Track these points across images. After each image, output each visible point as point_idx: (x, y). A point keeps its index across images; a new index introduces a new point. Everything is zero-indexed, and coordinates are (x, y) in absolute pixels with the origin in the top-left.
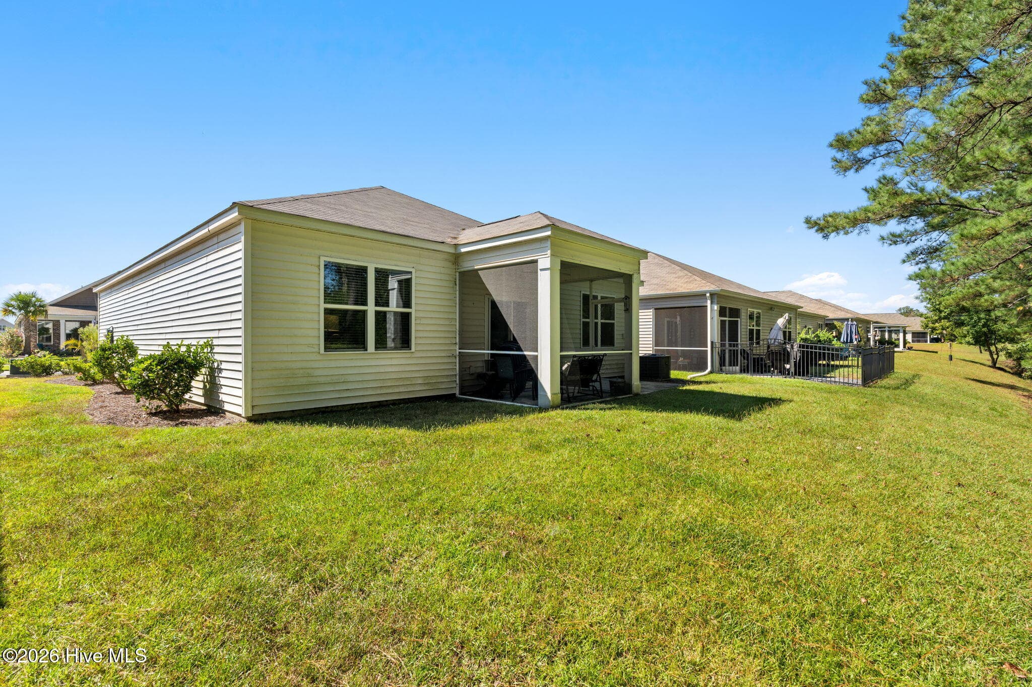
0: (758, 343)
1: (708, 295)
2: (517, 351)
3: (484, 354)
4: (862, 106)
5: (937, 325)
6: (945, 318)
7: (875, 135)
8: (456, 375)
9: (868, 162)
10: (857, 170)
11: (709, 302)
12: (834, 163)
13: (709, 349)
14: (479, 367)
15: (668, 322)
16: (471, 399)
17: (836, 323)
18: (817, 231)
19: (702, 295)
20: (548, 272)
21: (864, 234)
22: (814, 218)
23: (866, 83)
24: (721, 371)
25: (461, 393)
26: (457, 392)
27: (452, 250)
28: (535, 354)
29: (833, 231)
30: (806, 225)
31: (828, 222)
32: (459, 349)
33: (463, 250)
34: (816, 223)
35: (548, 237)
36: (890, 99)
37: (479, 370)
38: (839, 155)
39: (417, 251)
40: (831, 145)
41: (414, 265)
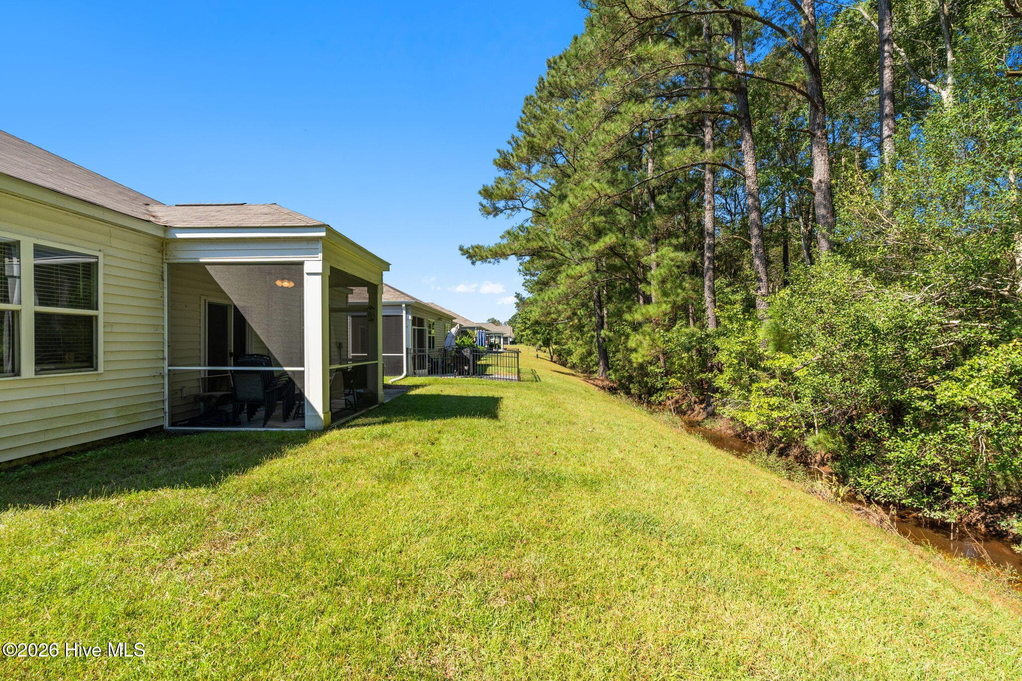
0: (433, 347)
1: (404, 305)
2: (266, 366)
3: (199, 371)
4: (495, 167)
5: (524, 333)
6: (528, 328)
7: (509, 192)
8: (163, 401)
9: (502, 211)
10: (495, 216)
11: (404, 312)
12: (480, 207)
13: (404, 355)
14: (193, 388)
15: (362, 329)
16: (192, 430)
17: (468, 330)
18: (467, 258)
19: (398, 306)
20: (320, 277)
21: (497, 264)
22: (465, 247)
23: (499, 151)
24: (415, 374)
25: (173, 424)
26: (166, 425)
27: (160, 234)
28: (301, 369)
29: (480, 260)
30: (460, 252)
31: (475, 252)
32: (169, 366)
33: (180, 236)
34: (467, 252)
35: (321, 238)
36: (513, 168)
37: (195, 392)
38: (485, 202)
39: (105, 228)
40: (480, 193)
41: (102, 248)
